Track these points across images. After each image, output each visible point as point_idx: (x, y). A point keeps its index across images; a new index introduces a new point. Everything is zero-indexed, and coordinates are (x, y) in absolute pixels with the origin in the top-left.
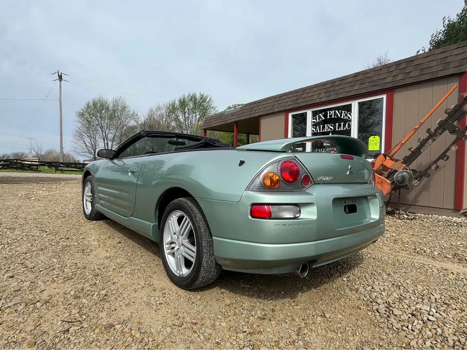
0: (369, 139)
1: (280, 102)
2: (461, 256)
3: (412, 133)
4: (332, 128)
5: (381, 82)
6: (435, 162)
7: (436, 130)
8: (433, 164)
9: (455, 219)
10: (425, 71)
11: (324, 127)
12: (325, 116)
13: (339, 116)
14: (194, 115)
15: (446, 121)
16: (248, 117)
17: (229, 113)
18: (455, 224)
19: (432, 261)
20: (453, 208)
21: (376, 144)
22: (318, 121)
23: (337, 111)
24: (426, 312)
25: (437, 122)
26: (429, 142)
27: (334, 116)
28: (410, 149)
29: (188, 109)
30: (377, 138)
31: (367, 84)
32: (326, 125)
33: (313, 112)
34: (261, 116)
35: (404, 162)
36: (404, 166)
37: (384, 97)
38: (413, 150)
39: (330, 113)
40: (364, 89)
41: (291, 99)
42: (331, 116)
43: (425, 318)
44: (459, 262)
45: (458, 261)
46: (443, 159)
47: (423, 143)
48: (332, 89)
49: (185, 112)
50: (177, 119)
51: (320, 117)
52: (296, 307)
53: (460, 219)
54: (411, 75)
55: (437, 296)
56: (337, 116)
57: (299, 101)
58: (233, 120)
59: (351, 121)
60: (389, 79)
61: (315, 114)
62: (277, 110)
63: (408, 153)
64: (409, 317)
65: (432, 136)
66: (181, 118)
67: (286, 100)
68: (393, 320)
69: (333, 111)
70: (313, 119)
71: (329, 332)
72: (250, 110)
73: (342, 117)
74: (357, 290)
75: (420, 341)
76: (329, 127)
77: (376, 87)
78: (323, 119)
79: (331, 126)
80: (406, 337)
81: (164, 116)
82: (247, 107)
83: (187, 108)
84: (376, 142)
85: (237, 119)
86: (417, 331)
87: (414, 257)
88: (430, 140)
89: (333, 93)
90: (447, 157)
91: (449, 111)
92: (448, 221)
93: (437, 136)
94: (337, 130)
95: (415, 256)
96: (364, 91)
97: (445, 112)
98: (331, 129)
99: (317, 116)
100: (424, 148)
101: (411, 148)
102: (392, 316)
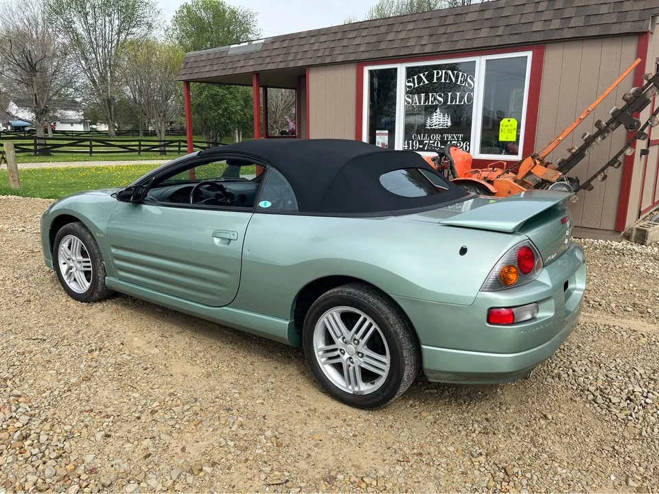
0: (501, 123)
1: (345, 43)
2: (640, 306)
3: (575, 126)
4: (441, 99)
5: (524, 29)
6: (603, 170)
7: (608, 124)
8: (599, 173)
9: (615, 244)
10: (593, 21)
11: (427, 99)
12: (430, 77)
13: (454, 80)
14: (107, 19)
15: (623, 110)
16: (282, 66)
17: (237, 52)
18: (616, 252)
19: (613, 319)
20: (613, 229)
21: (510, 131)
22: (416, 86)
23: (450, 72)
24: (640, 394)
25: (611, 111)
26: (597, 140)
27: (445, 80)
28: (569, 150)
29: (94, 7)
30: (514, 122)
31: (502, 28)
32: (430, 94)
33: (408, 69)
34: (310, 66)
35: (559, 169)
36: (560, 174)
37: (529, 54)
38: (574, 151)
39: (438, 73)
40: (498, 39)
41: (367, 40)
42: (439, 79)
43: (643, 402)
44: (642, 317)
45: (640, 315)
46: (613, 165)
47: (589, 142)
48: (441, 30)
49: (87, 14)
50: (68, 28)
51: (420, 79)
52: (508, 411)
53: (621, 244)
54: (572, 24)
55: (642, 371)
56: (450, 79)
57: (383, 46)
58: (251, 70)
59: (472, 90)
60: (538, 26)
61: (411, 73)
62: (340, 59)
63: (567, 156)
64: (628, 404)
65: (602, 131)
66: (79, 26)
67: (357, 41)
68: (615, 411)
69: (444, 71)
70: (409, 82)
71: (562, 436)
72: (284, 51)
73: (459, 83)
74: (559, 376)
75: (649, 429)
76: (435, 99)
77: (516, 37)
78: (427, 82)
79: (440, 96)
80: (635, 427)
81: (40, 21)
82: (277, 45)
83: (88, 5)
84: (510, 128)
85: (259, 68)
86: (641, 419)
87: (591, 315)
88: (599, 138)
89: (443, 39)
90: (618, 163)
91: (629, 97)
92: (607, 247)
93: (608, 132)
94: (449, 103)
95: (591, 312)
96: (497, 42)
97: (623, 98)
98: (440, 102)
99: (415, 77)
100: (590, 149)
101: (572, 149)
102: (612, 406)
